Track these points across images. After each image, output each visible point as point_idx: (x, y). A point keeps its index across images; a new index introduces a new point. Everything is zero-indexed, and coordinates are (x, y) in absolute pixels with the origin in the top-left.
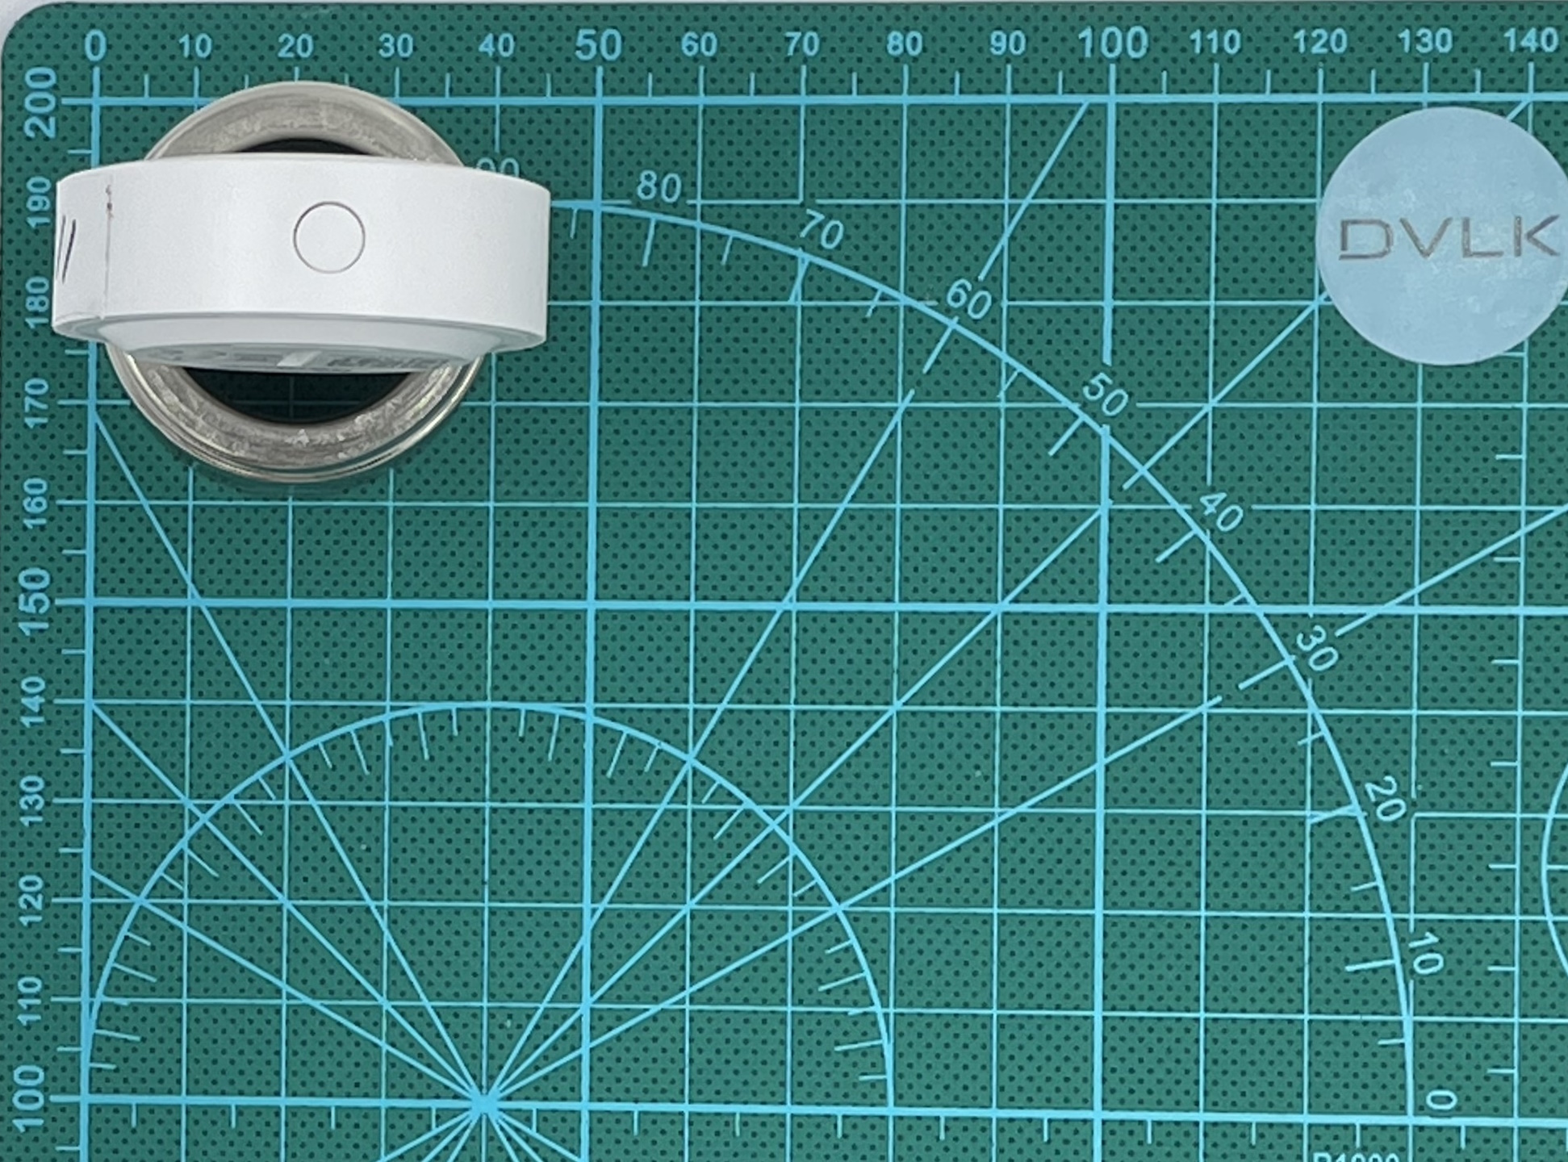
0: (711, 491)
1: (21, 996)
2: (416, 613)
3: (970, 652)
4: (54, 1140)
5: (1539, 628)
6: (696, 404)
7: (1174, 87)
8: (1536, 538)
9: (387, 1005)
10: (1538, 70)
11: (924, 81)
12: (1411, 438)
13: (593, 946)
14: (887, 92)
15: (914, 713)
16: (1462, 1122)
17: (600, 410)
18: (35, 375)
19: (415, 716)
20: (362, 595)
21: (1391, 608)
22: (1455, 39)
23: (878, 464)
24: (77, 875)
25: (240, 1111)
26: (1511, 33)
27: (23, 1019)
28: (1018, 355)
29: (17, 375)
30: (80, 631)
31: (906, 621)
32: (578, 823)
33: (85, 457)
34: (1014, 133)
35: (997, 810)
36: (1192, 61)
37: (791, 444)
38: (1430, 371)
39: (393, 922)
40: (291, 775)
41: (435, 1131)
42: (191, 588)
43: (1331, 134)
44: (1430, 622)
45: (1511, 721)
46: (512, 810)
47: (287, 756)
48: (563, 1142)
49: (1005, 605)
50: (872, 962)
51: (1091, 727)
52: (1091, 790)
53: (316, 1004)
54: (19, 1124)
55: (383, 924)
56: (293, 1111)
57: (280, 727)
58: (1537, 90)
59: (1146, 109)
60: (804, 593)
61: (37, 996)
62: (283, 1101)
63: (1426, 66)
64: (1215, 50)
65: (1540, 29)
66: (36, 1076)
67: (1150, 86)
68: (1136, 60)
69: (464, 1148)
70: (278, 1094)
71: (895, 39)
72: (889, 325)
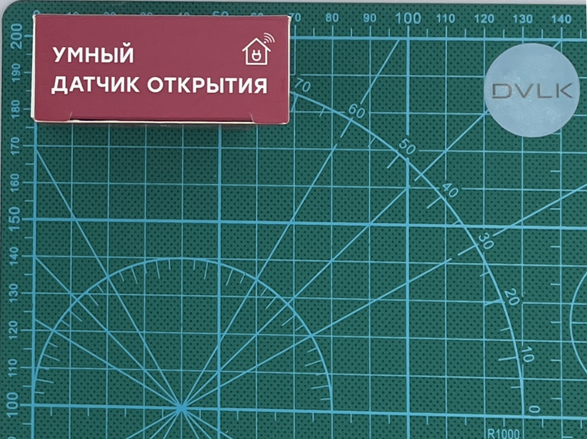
0: (263, 180)
1: (9, 366)
2: (155, 224)
3: (359, 241)
4: (22, 421)
5: (567, 234)
6: (257, 148)
7: (431, 34)
8: (566, 202)
9: (145, 371)
10: (564, 30)
11: (339, 31)
12: (520, 164)
13: (221, 349)
14: (326, 35)
15: (338, 263)
16: (543, 418)
17: (222, 150)
18: (15, 136)
19: (155, 263)
20: (135, 217)
21: (513, 226)
22: (534, 18)
23: (324, 171)
24: (30, 321)
25: (91, 410)
26: (554, 17)
27: (10, 375)
28: (375, 131)
29: (8, 136)
30: (31, 230)
31: (335, 229)
32: (215, 303)
33: (33, 166)
34: (373, 51)
35: (370, 299)
36: (438, 25)
37: (292, 163)
38: (526, 139)
39: (147, 340)
40: (109, 284)
41: (163, 418)
42: (72, 215)
43: (489, 52)
44: (527, 231)
45: (558, 268)
46: (191, 298)
47: (108, 277)
48: (211, 423)
49: (371, 224)
50: (324, 356)
51: (404, 269)
52: (404, 292)
53: (119, 370)
54: (9, 414)
55: (144, 340)
56: (111, 411)
57: (105, 266)
58: (564, 37)
59: (420, 43)
60: (298, 218)
61: (15, 366)
62: (107, 407)
63: (523, 28)
64: (446, 21)
65: (565, 15)
66: (15, 396)
67: (423, 34)
68: (417, 25)
69: (174, 425)
70: (105, 404)
71: (328, 16)
72: (328, 120)
